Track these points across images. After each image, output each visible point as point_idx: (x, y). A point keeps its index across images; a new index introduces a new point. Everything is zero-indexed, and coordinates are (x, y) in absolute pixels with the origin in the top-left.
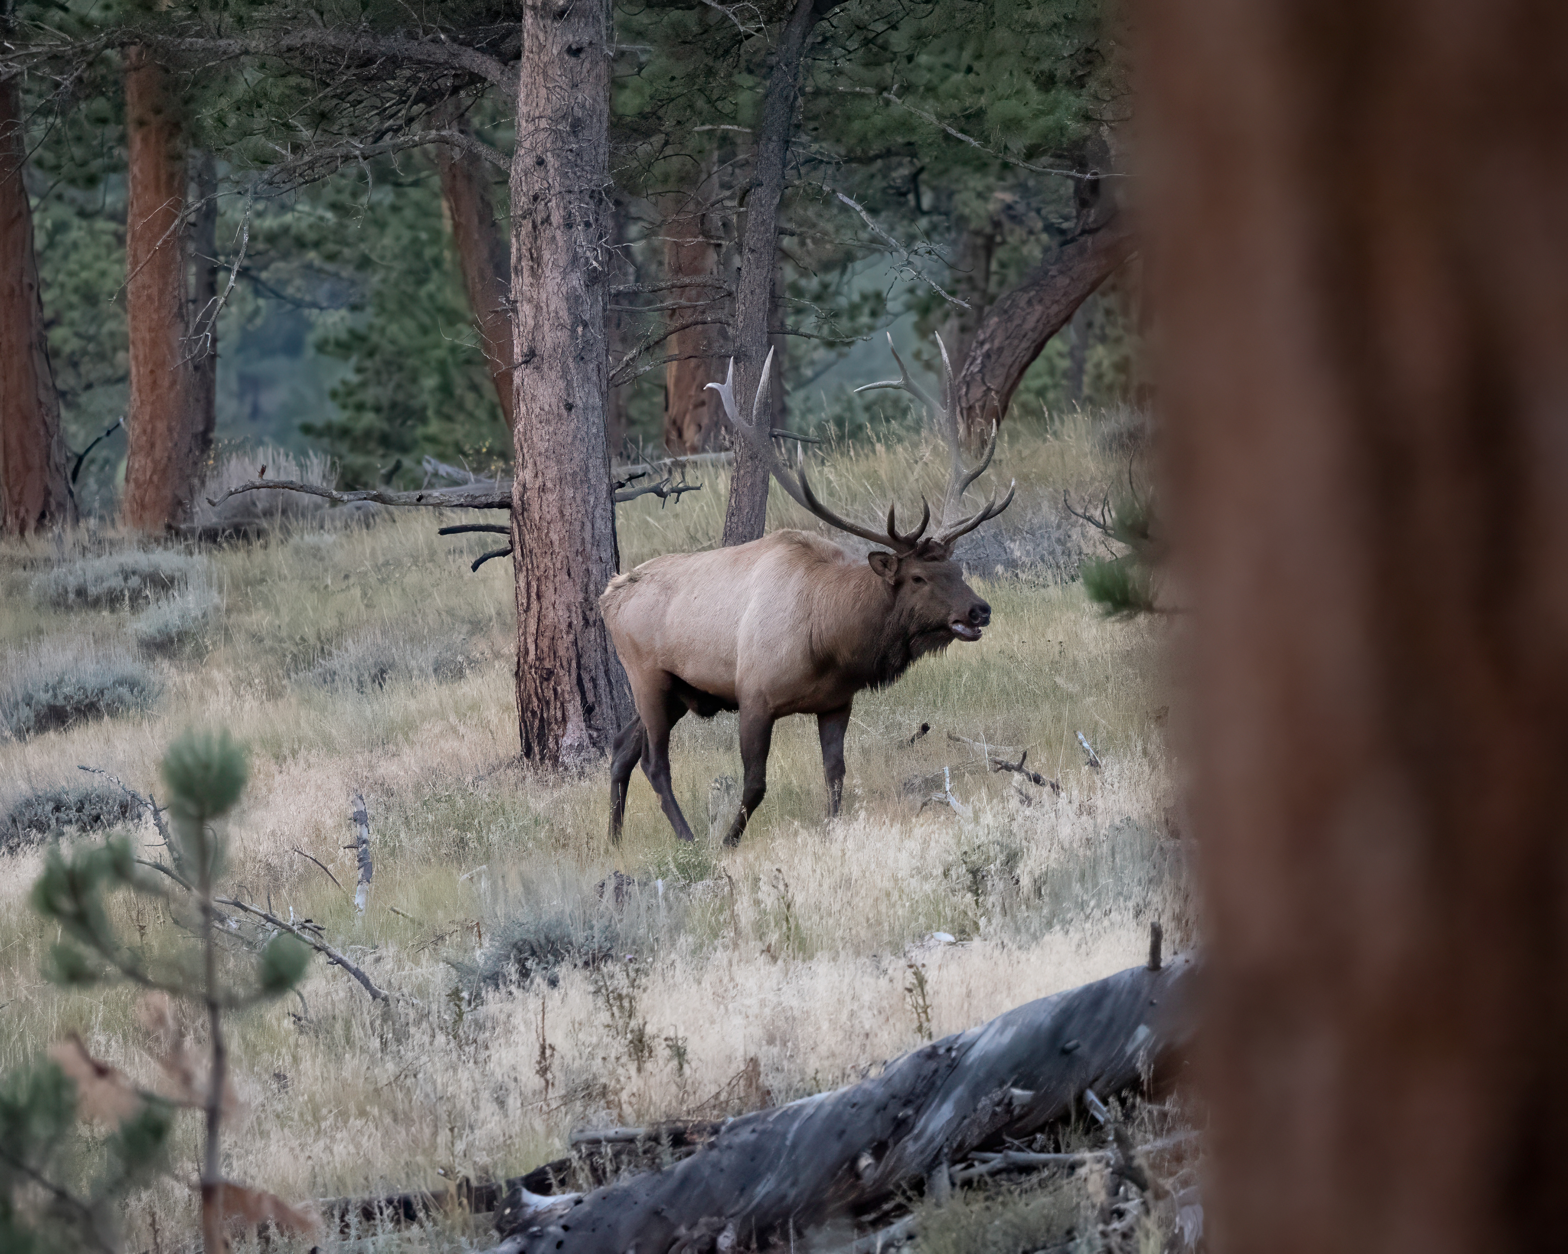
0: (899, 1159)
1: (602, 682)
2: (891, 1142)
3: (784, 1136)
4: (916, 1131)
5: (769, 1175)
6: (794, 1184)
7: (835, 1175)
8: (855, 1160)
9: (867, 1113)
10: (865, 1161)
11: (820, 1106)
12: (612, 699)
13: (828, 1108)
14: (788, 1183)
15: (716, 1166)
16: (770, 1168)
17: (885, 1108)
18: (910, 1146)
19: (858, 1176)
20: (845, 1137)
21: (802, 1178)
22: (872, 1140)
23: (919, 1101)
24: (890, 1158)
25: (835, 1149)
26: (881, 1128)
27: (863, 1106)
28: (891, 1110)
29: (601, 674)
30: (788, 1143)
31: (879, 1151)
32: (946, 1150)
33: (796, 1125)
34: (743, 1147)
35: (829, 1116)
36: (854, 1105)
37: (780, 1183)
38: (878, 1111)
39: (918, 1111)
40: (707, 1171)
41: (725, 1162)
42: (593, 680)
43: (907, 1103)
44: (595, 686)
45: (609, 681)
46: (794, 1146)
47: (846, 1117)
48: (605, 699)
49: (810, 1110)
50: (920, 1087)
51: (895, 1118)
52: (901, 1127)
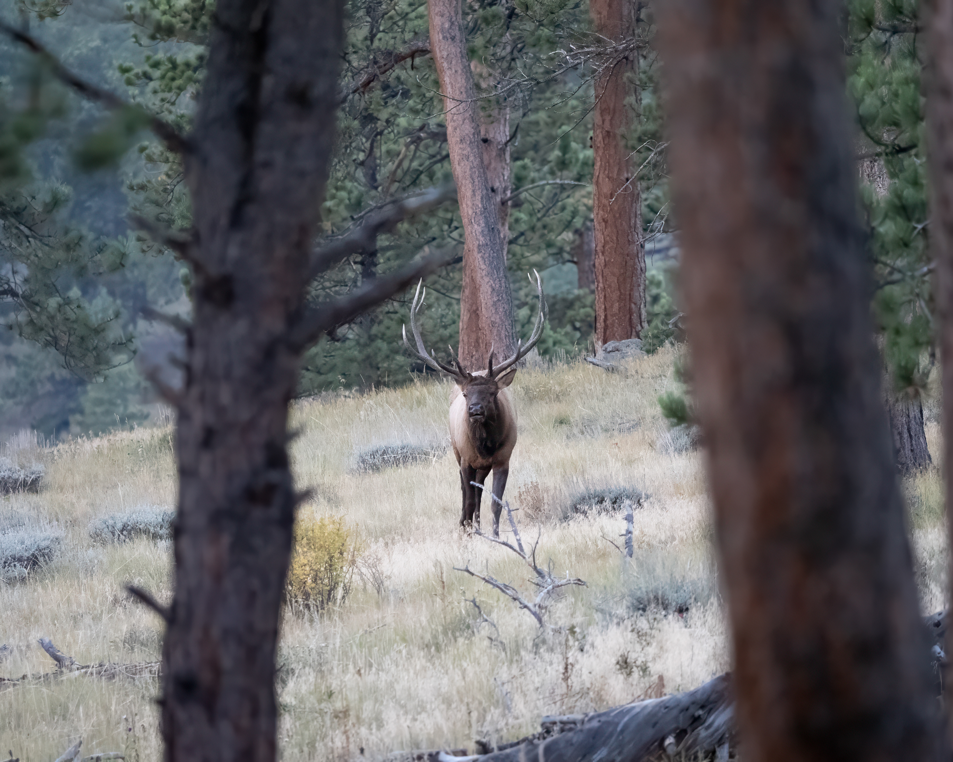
0: (695, 740)
1: (906, 435)
2: (689, 731)
3: (617, 724)
4: (707, 724)
5: (603, 748)
6: (620, 753)
7: (648, 748)
8: (663, 739)
9: (675, 712)
10: (670, 740)
11: (645, 707)
12: (912, 445)
13: (649, 709)
14: (616, 752)
15: (569, 743)
16: (604, 744)
17: (687, 709)
18: (702, 733)
19: (664, 750)
20: (658, 726)
21: (626, 750)
22: (677, 728)
23: (710, 706)
24: (689, 739)
25: (650, 733)
26: (683, 722)
27: (673, 708)
28: (691, 711)
29: (906, 431)
30: (619, 729)
31: (680, 735)
32: (727, 736)
33: (626, 719)
34: (590, 730)
35: (649, 714)
36: (666, 708)
37: (609, 753)
38: (682, 711)
39: (709, 712)
40: (562, 745)
41: (575, 740)
42: (900, 434)
43: (702, 707)
44: (901, 438)
45: (910, 436)
46: (622, 731)
47: (660, 714)
48: (908, 446)
49: (637, 710)
50: (713, 697)
51: (693, 716)
52: (696, 721)
